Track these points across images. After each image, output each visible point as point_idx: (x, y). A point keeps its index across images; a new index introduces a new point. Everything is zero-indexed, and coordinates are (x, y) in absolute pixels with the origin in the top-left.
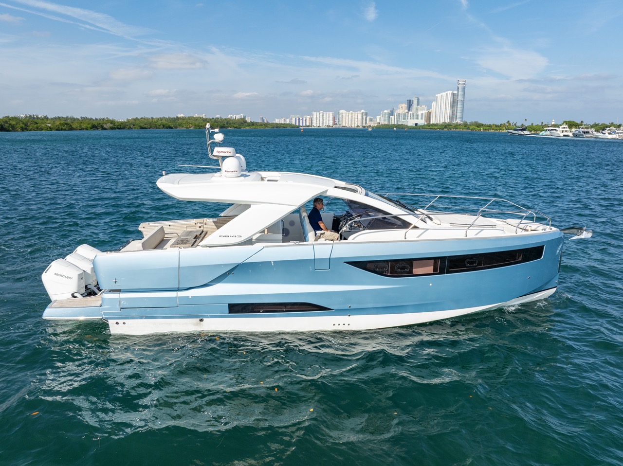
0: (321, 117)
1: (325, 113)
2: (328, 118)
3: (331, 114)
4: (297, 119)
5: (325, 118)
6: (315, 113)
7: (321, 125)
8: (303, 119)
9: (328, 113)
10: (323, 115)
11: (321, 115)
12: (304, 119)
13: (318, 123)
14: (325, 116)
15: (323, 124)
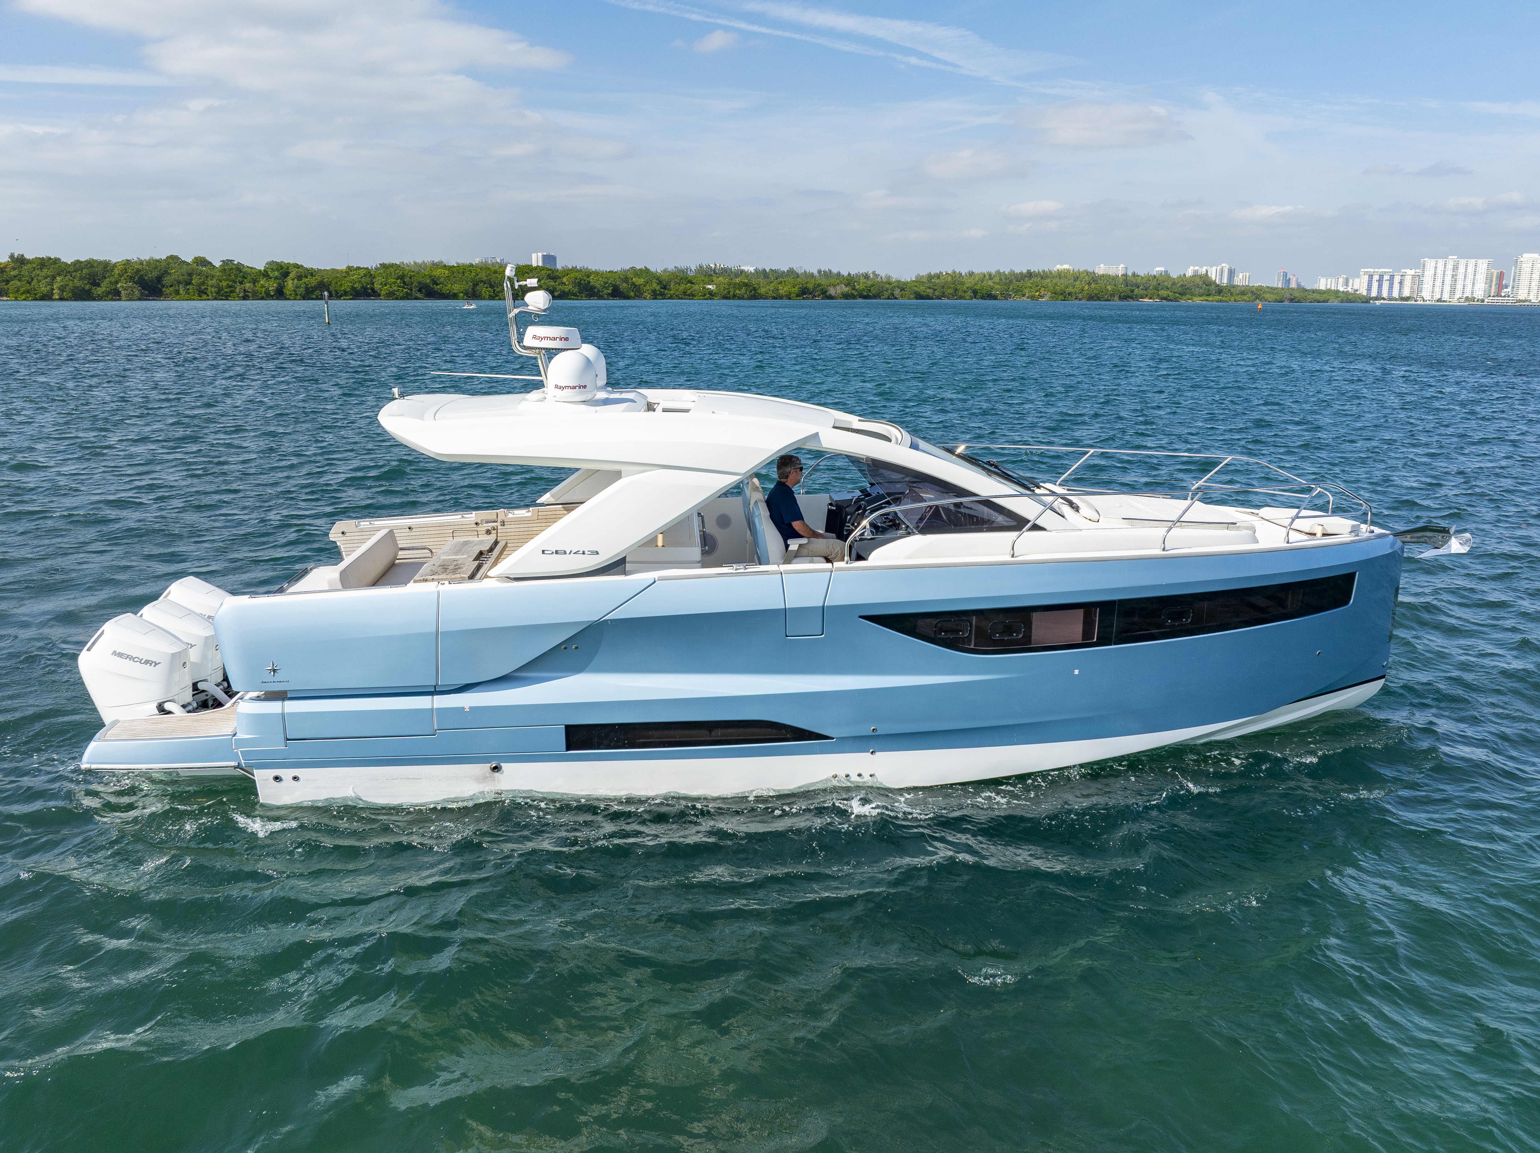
0: (1449, 273)
1: (1462, 262)
2: (1470, 277)
3: (1483, 264)
4: (1376, 277)
5: (1460, 277)
6: (1430, 263)
7: (1446, 297)
8: (1392, 277)
9: (1472, 262)
10: (1455, 268)
11: (1450, 266)
12: (1397, 279)
13: (1437, 289)
14: (1461, 269)
15: (1453, 292)
